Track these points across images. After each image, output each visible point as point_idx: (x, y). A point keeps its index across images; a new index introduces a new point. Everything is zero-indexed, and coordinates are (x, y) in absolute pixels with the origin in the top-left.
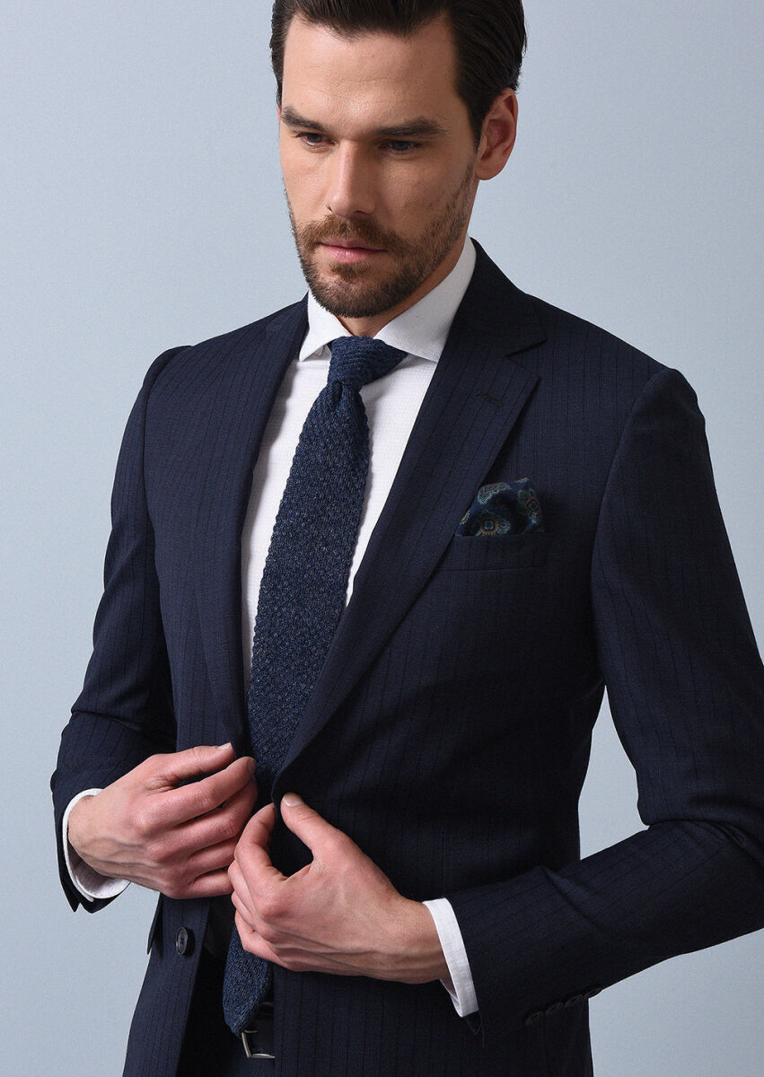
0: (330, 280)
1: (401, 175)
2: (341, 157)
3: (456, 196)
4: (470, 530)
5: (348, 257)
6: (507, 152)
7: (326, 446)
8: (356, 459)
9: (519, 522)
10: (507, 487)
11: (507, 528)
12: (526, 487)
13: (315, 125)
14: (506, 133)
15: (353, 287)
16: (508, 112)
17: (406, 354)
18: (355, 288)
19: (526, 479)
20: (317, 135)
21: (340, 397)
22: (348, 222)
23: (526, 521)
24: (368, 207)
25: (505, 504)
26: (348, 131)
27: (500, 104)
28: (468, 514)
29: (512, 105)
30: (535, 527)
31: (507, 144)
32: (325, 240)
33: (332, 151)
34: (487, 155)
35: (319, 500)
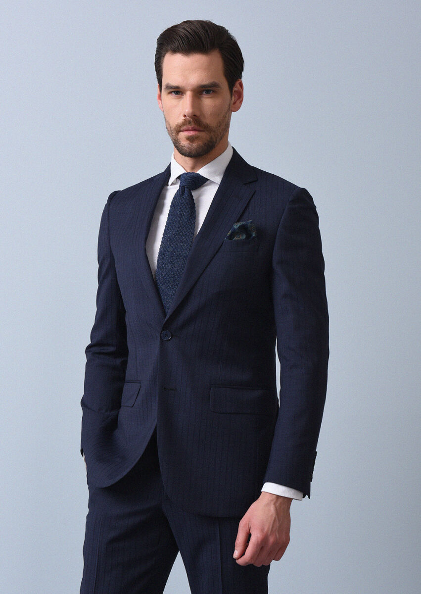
0: (184, 143)
1: (208, 102)
2: (188, 97)
3: (226, 113)
4: (231, 237)
5: (192, 133)
6: (241, 102)
7: (180, 208)
8: (191, 213)
9: (249, 236)
10: (244, 223)
11: (244, 237)
12: (251, 223)
13: (177, 87)
14: (240, 96)
15: (194, 145)
16: (240, 88)
17: (208, 180)
18: (195, 145)
19: (251, 221)
20: (178, 91)
21: (184, 192)
22: (191, 120)
23: (251, 235)
24: (198, 114)
25: (244, 229)
26: (189, 88)
27: (237, 84)
28: (230, 232)
29: (241, 85)
30: (254, 237)
31: (241, 99)
32: (182, 129)
33: (183, 98)
34: (235, 103)
35: (179, 227)
